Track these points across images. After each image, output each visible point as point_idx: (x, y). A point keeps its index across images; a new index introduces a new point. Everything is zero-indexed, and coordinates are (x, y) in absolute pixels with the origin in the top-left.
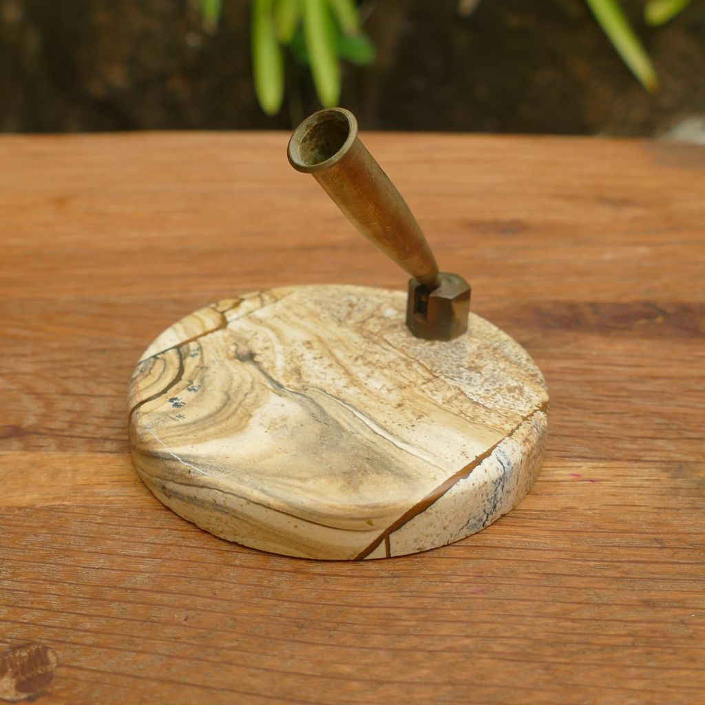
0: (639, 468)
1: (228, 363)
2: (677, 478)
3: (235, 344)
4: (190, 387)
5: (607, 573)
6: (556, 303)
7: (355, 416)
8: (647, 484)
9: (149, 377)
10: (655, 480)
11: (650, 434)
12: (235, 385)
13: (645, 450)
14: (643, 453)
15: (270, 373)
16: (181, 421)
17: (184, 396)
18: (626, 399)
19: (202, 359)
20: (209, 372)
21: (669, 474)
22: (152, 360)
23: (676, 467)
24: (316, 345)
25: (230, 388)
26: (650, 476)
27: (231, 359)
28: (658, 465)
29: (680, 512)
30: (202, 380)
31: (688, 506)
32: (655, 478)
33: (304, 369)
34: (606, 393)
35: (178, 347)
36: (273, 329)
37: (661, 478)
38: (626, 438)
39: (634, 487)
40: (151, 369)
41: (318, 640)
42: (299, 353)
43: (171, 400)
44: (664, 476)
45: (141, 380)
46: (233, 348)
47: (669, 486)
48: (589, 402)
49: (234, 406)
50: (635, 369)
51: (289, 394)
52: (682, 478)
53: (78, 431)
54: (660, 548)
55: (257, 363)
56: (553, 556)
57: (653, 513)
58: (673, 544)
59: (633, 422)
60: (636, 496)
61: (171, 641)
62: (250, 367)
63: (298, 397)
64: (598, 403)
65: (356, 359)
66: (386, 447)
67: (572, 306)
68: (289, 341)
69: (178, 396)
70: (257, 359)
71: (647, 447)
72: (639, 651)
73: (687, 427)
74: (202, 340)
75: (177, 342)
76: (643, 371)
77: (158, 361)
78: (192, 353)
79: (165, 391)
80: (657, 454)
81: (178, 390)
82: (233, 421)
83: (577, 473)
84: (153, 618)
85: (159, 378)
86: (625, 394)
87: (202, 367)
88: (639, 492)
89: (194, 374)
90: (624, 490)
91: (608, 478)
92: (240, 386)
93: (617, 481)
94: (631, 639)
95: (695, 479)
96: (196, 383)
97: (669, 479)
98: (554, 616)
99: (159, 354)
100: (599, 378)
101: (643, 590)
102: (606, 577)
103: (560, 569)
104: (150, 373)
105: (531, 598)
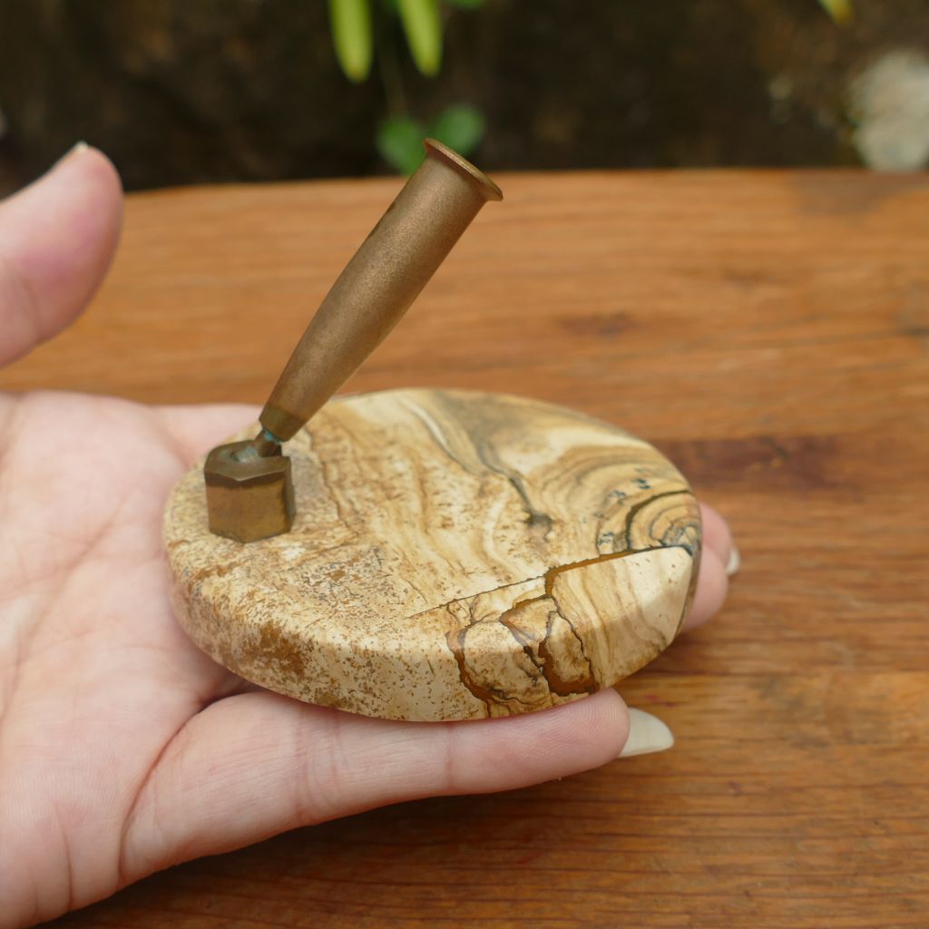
1: (566, 516)
3: (546, 540)
4: (622, 497)
9: (673, 518)
12: (566, 491)
15: (516, 496)
16: (638, 466)
17: (632, 489)
19: (600, 526)
20: (594, 510)
22: (668, 542)
24: (437, 521)
25: (574, 488)
27: (561, 522)
30: (606, 502)
33: (471, 495)
35: (630, 551)
36: (483, 554)
40: (670, 529)
42: (467, 514)
43: (647, 487)
45: (684, 517)
46: (552, 536)
49: (575, 470)
51: (506, 471)
55: (528, 510)
62: (538, 506)
63: (498, 467)
65: (398, 496)
68: (471, 532)
69: (639, 490)
70: (524, 516)
74: (593, 556)
75: (629, 558)
77: (660, 537)
78: (611, 538)
79: (654, 498)
81: (638, 496)
82: (581, 457)
85: (660, 514)
87: (601, 517)
89: (614, 511)
92: (561, 488)
96: (614, 500)
99: (657, 548)
104: (672, 523)
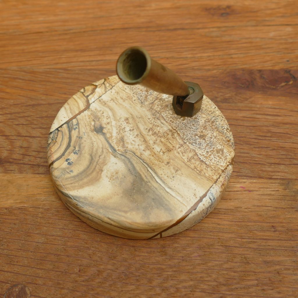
0: (271, 183)
1: (91, 134)
2: (286, 189)
3: (94, 120)
4: (74, 151)
5: (251, 245)
6: (243, 70)
7: (148, 170)
8: (273, 193)
9: (56, 144)
10: (277, 190)
11: (277, 161)
12: (95, 149)
13: (274, 172)
14: (273, 174)
15: (110, 141)
16: (72, 174)
17: (73, 157)
18: (270, 138)
19: (79, 132)
20: (83, 141)
21: (283, 187)
22: (56, 131)
23: (286, 182)
24: (131, 120)
25: (92, 152)
26: (274, 188)
27: (92, 131)
28: (278, 181)
29: (285, 210)
30: (80, 147)
31: (289, 206)
32: (277, 189)
33: (125, 138)
34: (261, 134)
35: (67, 123)
36: (111, 109)
37: (279, 190)
38: (267, 164)
39: (267, 195)
40: (56, 138)
41: (132, 282)
42: (123, 127)
43: (67, 160)
44: (281, 188)
45: (52, 146)
46: (93, 123)
47: (282, 194)
48: (253, 140)
49: (95, 164)
50: (276, 118)
51: (119, 156)
52: (289, 189)
53: (26, 160)
54: (274, 231)
55: (104, 134)
56: (229, 236)
57: (274, 210)
58: (280, 229)
59: (271, 153)
60: (268, 200)
61: (74, 283)
62: (101, 137)
63: (123, 157)
64: (256, 141)
65: (149, 130)
66: (161, 191)
67: (251, 72)
68: (118, 118)
69: (69, 157)
70: (105, 131)
71: (276, 169)
72: (259, 288)
73: (295, 157)
74: (78, 117)
75: (67, 119)
76: (279, 119)
77: (59, 132)
78: (74, 127)
79: (63, 154)
80: (279, 174)
81: (70, 153)
82: (94, 174)
83: (244, 186)
84: (66, 270)
85: (60, 145)
86: (269, 135)
87: (80, 137)
88: (269, 198)
89: (76, 142)
90: (263, 197)
91: (257, 189)
92: (97, 150)
93: (260, 191)
94: (256, 282)
95: (294, 190)
96: (77, 149)
97: (283, 190)
98: (227, 269)
99: (59, 127)
100: (258, 124)
101: (264, 255)
102: (250, 248)
103: (231, 243)
104: (56, 141)
105: (219, 260)
